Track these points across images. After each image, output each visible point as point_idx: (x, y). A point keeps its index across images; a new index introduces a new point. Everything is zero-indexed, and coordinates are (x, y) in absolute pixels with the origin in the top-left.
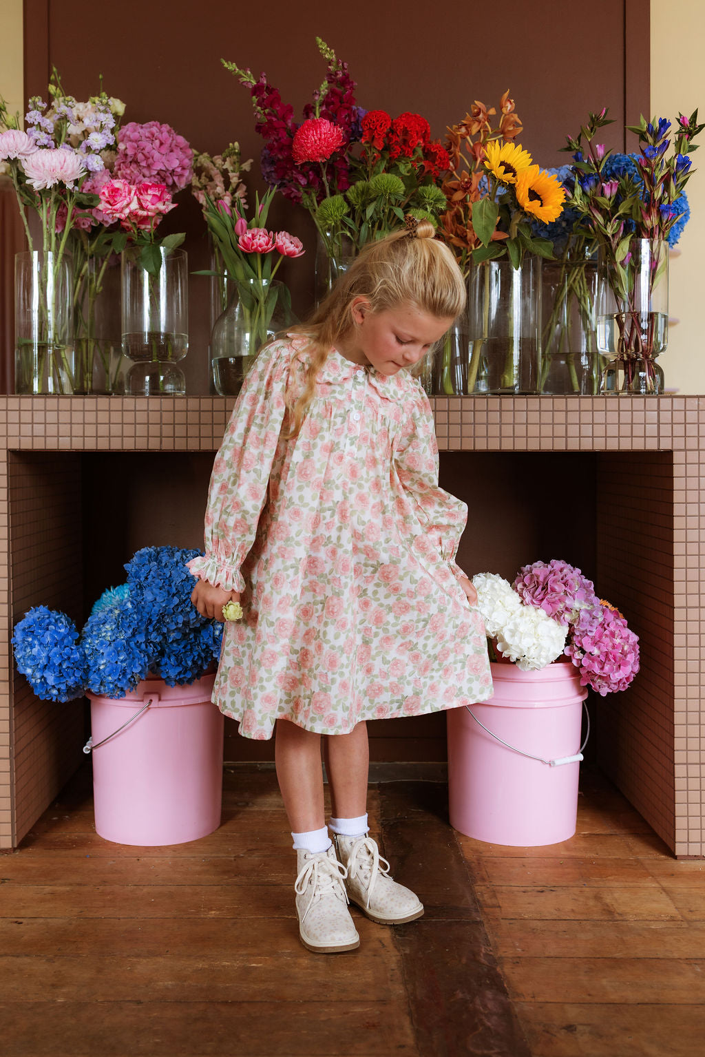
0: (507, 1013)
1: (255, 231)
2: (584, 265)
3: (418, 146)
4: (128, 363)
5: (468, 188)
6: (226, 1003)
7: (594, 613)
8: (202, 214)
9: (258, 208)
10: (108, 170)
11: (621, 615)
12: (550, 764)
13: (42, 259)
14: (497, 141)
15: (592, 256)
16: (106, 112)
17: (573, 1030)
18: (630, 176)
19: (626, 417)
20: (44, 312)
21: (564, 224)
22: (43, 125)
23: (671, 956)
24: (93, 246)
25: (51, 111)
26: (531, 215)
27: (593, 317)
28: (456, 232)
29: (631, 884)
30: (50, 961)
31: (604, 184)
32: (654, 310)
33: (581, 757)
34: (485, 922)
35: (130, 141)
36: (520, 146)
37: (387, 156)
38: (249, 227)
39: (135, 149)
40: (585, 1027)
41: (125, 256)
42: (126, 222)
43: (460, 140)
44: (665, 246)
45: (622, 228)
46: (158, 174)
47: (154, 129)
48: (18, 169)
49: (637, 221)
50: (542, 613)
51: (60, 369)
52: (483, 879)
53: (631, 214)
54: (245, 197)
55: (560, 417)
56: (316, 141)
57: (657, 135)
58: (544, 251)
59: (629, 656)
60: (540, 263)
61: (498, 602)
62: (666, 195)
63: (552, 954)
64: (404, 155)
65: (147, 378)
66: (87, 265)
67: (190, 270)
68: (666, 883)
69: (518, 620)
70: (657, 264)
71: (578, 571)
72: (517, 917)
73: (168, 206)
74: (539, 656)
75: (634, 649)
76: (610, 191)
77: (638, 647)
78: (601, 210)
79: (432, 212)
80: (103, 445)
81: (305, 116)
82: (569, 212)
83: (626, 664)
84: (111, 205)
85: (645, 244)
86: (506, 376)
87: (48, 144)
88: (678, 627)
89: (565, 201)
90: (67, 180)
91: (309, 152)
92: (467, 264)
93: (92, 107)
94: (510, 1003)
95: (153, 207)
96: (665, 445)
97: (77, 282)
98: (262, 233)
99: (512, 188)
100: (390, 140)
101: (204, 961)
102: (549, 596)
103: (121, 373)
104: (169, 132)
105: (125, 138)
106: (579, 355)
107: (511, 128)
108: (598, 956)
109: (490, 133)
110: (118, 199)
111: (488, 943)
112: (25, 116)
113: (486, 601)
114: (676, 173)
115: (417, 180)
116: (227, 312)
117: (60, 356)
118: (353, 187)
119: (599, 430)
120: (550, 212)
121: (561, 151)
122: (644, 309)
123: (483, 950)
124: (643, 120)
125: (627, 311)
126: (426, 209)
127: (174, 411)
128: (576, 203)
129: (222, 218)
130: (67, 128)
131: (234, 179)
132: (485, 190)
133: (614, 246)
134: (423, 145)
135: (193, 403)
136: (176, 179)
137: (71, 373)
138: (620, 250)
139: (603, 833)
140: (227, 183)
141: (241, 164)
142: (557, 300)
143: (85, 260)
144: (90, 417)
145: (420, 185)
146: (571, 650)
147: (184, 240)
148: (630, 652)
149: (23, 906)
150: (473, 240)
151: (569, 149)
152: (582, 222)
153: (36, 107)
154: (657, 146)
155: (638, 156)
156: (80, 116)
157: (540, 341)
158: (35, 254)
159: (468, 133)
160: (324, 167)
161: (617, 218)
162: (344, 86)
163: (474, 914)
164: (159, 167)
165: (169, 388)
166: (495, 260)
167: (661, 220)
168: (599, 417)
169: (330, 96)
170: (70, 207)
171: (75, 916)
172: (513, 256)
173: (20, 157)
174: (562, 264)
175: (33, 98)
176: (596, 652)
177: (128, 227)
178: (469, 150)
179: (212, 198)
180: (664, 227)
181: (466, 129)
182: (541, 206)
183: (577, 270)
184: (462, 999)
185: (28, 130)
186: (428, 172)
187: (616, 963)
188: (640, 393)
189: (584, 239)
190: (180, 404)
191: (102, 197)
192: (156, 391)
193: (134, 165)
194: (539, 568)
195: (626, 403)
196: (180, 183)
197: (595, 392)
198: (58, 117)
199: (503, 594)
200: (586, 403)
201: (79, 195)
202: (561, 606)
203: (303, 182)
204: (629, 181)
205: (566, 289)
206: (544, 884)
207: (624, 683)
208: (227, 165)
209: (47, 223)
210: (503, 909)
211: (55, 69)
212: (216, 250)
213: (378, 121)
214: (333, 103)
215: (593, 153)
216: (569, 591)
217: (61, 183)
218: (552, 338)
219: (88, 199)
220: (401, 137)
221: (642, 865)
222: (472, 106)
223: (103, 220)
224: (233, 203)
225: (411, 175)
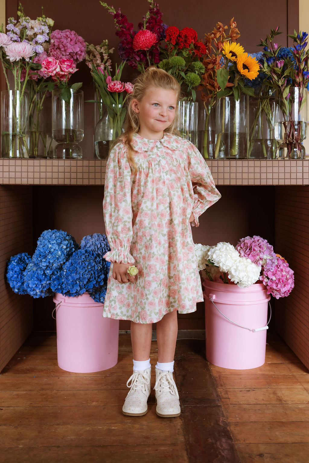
0: (232, 449)
1: (115, 82)
2: (269, 98)
3: (192, 43)
4: (55, 144)
5: (215, 63)
6: (99, 446)
7: (273, 261)
8: (91, 74)
9: (117, 71)
10: (46, 52)
11: (286, 261)
13: (14, 94)
14: (228, 41)
15: (272, 94)
16: (45, 25)
17: (262, 456)
18: (290, 58)
19: (288, 170)
20: (15, 119)
21: (259, 80)
22: (15, 31)
23: (308, 420)
24: (38, 88)
25: (18, 23)
26: (244, 76)
27: (273, 122)
28: (210, 82)
29: (290, 387)
30: (16, 427)
31: (277, 62)
32: (301, 120)
34: (222, 406)
35: (57, 38)
36: (239, 44)
37: (177, 48)
38: (113, 80)
39: (58, 42)
40: (268, 455)
41: (54, 93)
42: (54, 77)
43: (211, 40)
44: (306, 91)
45: (286, 82)
46: (70, 54)
47: (68, 33)
48: (2, 51)
49: (293, 79)
50: (249, 261)
51: (22, 146)
52: (222, 386)
53: (290, 76)
54: (111, 66)
55: (257, 170)
56: (144, 40)
57: (302, 39)
58: (250, 92)
59: (289, 280)
60: (248, 98)
61: (229, 256)
62: (306, 67)
63: (253, 421)
64: (185, 47)
65: (64, 150)
66: (35, 96)
67: (85, 100)
68: (306, 386)
69: (238, 264)
70: (302, 99)
71: (266, 241)
72: (237, 403)
73: (74, 70)
74: (248, 281)
75: (292, 277)
76: (280, 64)
77: (293, 276)
78: (276, 74)
79: (198, 74)
80: (43, 182)
81: (139, 28)
82: (262, 74)
83: (288, 284)
84: (47, 69)
85: (296, 89)
86: (233, 150)
87: (17, 40)
89: (260, 70)
90: (26, 57)
91: (141, 45)
92: (215, 97)
93: (38, 22)
94: (233, 444)
95: (67, 70)
96: (306, 182)
97: (31, 104)
98: (118, 83)
99: (235, 63)
100: (179, 40)
101: (90, 426)
102: (252, 253)
103: (52, 147)
104: (75, 34)
105: (54, 37)
106: (266, 140)
107: (235, 35)
108: (274, 421)
109: (225, 37)
110: (50, 66)
111: (223, 416)
112: (6, 26)
113: (223, 256)
115: (191, 59)
116: (103, 120)
117: (22, 139)
118: (161, 62)
119: (275, 176)
120: (253, 75)
121: (258, 46)
122: (296, 120)
123: (221, 420)
124: (295, 32)
125: (288, 120)
126: (195, 73)
127: (77, 166)
128: (265, 70)
129: (100, 75)
130: (26, 32)
131: (106, 57)
132: (223, 63)
133: (282, 90)
134: (194, 42)
135: (86, 163)
136: (78, 56)
137: (28, 148)
138: (285, 92)
139: (278, 362)
140: (102, 59)
141: (109, 50)
142: (256, 115)
143: (35, 94)
144: (37, 169)
145: (193, 61)
146: (263, 278)
147: (81, 86)
148: (290, 279)
149: (3, 401)
150: (217, 87)
151: (262, 45)
152: (268, 79)
153: (11, 22)
154: (302, 45)
155: (293, 48)
156: (33, 26)
157: (248, 134)
158: (11, 92)
159: (215, 37)
160: (148, 52)
161: (284, 77)
162: (157, 15)
163: (217, 402)
164: (70, 51)
165: (75, 155)
166: (227, 96)
167: (303, 79)
168: (276, 170)
169: (151, 19)
170: (28, 70)
171: (28, 406)
172: (236, 95)
173: (4, 46)
174: (259, 98)
175: (10, 18)
176: (274, 278)
177: (55, 79)
178: (216, 45)
179: (95, 65)
180: (305, 82)
181: (214, 35)
182: (249, 72)
183: (265, 101)
184: (211, 442)
185: (8, 33)
186: (196, 55)
187: (283, 424)
188: (294, 158)
189: (268, 87)
190: (80, 163)
191: (43, 66)
192: (69, 157)
193: (58, 50)
194: (248, 240)
195: (288, 163)
196: (80, 59)
197: (274, 157)
198: (22, 27)
199: (231, 252)
200: (270, 163)
201: (32, 64)
202: (258, 257)
203: (138, 59)
204: (289, 60)
205: (261, 109)
206: (250, 387)
207: (287, 293)
208: (102, 50)
209: (17, 77)
210: (230, 399)
211: (20, 4)
212: (97, 90)
213: (173, 31)
214: (152, 23)
215: (273, 47)
216: (261, 250)
217: (23, 58)
218: (254, 132)
219: (36, 66)
220: (184, 39)
221: (295, 377)
222: (217, 24)
223: (43, 76)
224: (105, 68)
225: (189, 57)
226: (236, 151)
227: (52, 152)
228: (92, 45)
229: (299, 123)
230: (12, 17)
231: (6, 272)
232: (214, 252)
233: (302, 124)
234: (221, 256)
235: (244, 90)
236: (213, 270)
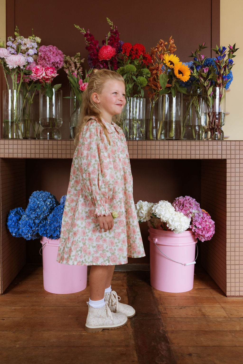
0: (169, 350)
1: (85, 83)
2: (197, 96)
3: (141, 55)
5: (158, 69)
6: (74, 347)
7: (200, 214)
8: (67, 77)
9: (86, 75)
10: (35, 62)
11: (209, 214)
12: (185, 265)
13: (12, 92)
14: (168, 54)
15: (200, 92)
16: (34, 42)
17: (191, 355)
18: (213, 65)
19: (211, 148)
20: (13, 111)
21: (190, 82)
22: (13, 46)
23: (224, 330)
24: (30, 88)
25: (15, 41)
26: (179, 79)
27: (200, 113)
28: (154, 84)
29: (212, 306)
30: (14, 332)
31: (204, 69)
32: (221, 112)
33: (195, 263)
34: (162, 319)
35: (43, 52)
36: (175, 55)
37: (130, 58)
38: (83, 82)
39: (44, 54)
40: (195, 354)
41: (41, 92)
42: (41, 80)
43: (155, 52)
44: (224, 90)
45: (210, 83)
46: (52, 63)
47: (51, 48)
48: (4, 61)
49: (215, 81)
50: (182, 214)
52: (162, 304)
53: (213, 79)
54: (82, 71)
55: (189, 148)
56: (106, 53)
57: (222, 52)
58: (184, 91)
59: (211, 228)
60: (182, 95)
61: (167, 210)
62: (225, 72)
63: (184, 330)
64: (136, 58)
66: (27, 94)
67: (63, 96)
68: (223, 305)
69: (174, 217)
70: (222, 96)
71: (194, 200)
72: (173, 317)
73: (55, 75)
74: (181, 229)
75: (213, 226)
76: (206, 71)
77: (214, 225)
78: (203, 77)
79: (146, 78)
80: (33, 156)
81: (103, 44)
82: (192, 78)
83: (210, 231)
84: (36, 74)
85: (218, 89)
86: (171, 133)
87: (14, 53)
88: (228, 219)
89: (191, 74)
90: (21, 65)
91: (104, 56)
92: (158, 95)
93: (30, 40)
94: (170, 346)
95: (50, 75)
96: (224, 157)
97: (24, 100)
99: (173, 70)
100: (131, 53)
101: (67, 332)
102: (184, 208)
103: (39, 131)
104: (56, 49)
105: (41, 51)
106: (195, 126)
107: (173, 49)
108: (200, 330)
109: (166, 50)
110: (38, 72)
111: (163, 326)
112: (6, 43)
113: (163, 210)
114: (228, 65)
115: (140, 67)
116: (76, 111)
118: (119, 69)
119: (202, 152)
120: (186, 78)
121: (189, 57)
122: (217, 111)
123: (161, 329)
124: (217, 47)
125: (211, 111)
126: (144, 77)
127: (57, 145)
128: (194, 75)
129: (74, 79)
130: (21, 47)
131: (78, 65)
132: (164, 69)
133: (207, 89)
134: (143, 54)
135: (64, 142)
136: (58, 65)
138: (209, 91)
139: (202, 288)
140: (76, 66)
141: (81, 60)
142: (188, 107)
143: (27, 92)
145: (142, 68)
146: (192, 226)
147: (61, 86)
148: (212, 227)
149: (5, 314)
150: (159, 87)
151: (192, 56)
152: (197, 81)
153: (10, 40)
154: (222, 56)
155: (215, 59)
156: (26, 43)
157: (182, 122)
158: (10, 91)
159: (158, 50)
160: (109, 62)
161: (208, 80)
162: (116, 34)
163: (158, 316)
164: (53, 61)
166: (167, 94)
167: (223, 81)
168: (202, 148)
169: (111, 37)
170: (22, 75)
171: (23, 317)
172: (173, 93)
173: (5, 57)
174: (190, 95)
176: (200, 227)
177: (42, 82)
178: (158, 56)
179: (71, 71)
180: (224, 83)
181: (158, 49)
182: (183, 76)
183: (195, 97)
184: (154, 345)
185: (8, 48)
186: (144, 64)
187: (206, 333)
188: (216, 139)
189: (197, 87)
190: (59, 143)
191: (33, 72)
193: (44, 60)
194: (181, 199)
195: (211, 143)
196: (60, 66)
197: (201, 139)
198: (18, 43)
199: (169, 208)
200: (197, 143)
201: (25, 71)
202: (188, 212)
203: (102, 67)
204: (212, 67)
205: (191, 103)
206: (182, 306)
207: (210, 238)
208: (76, 60)
209: (14, 80)
210: (168, 314)
211: (17, 27)
212: (72, 89)
213: (127, 46)
214: (112, 40)
215: (200, 58)
216: (191, 206)
217: (19, 66)
218: (186, 120)
219: (28, 72)
220: (135, 52)
221: (215, 299)
222: (159, 41)
223: (33, 79)
224: (78, 74)
225: (139, 65)
226: (173, 134)
227: (39, 135)
228: (69, 56)
229: (220, 113)
230: (10, 36)
231: (7, 221)
232: (156, 208)
233: (222, 114)
234: (161, 211)
235: (179, 89)
236: (156, 220)
